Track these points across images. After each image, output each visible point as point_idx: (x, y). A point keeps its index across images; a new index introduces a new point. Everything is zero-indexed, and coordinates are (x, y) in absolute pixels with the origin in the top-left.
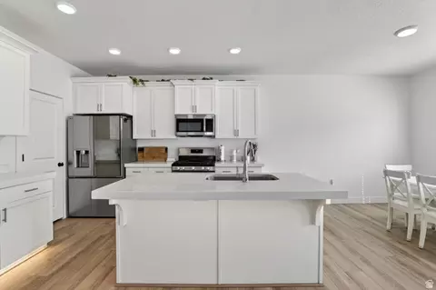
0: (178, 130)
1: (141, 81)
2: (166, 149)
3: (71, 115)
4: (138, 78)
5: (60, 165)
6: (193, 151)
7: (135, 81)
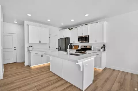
0: (79, 41)
1: (71, 29)
2: (78, 46)
3: (59, 38)
4: (70, 28)
5: (57, 49)
6: (84, 47)
7: (69, 29)
